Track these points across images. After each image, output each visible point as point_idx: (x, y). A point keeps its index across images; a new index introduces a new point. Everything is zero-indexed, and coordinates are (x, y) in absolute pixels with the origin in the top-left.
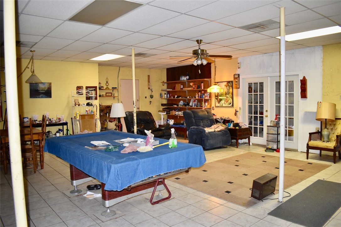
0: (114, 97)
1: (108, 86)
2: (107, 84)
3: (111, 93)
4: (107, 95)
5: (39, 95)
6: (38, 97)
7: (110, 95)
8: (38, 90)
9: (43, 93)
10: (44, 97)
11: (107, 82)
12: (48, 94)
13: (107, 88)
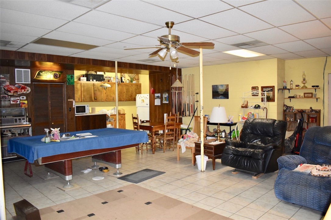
0: (317, 99)
1: (306, 85)
2: (304, 82)
3: (312, 93)
4: (306, 95)
5: (219, 96)
6: (218, 98)
7: (311, 96)
8: (218, 92)
9: (221, 95)
10: (222, 98)
11: (304, 80)
12: (225, 95)
13: (304, 87)
